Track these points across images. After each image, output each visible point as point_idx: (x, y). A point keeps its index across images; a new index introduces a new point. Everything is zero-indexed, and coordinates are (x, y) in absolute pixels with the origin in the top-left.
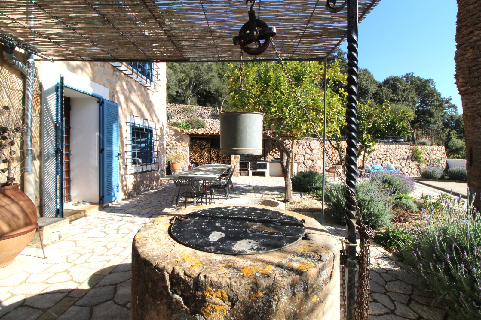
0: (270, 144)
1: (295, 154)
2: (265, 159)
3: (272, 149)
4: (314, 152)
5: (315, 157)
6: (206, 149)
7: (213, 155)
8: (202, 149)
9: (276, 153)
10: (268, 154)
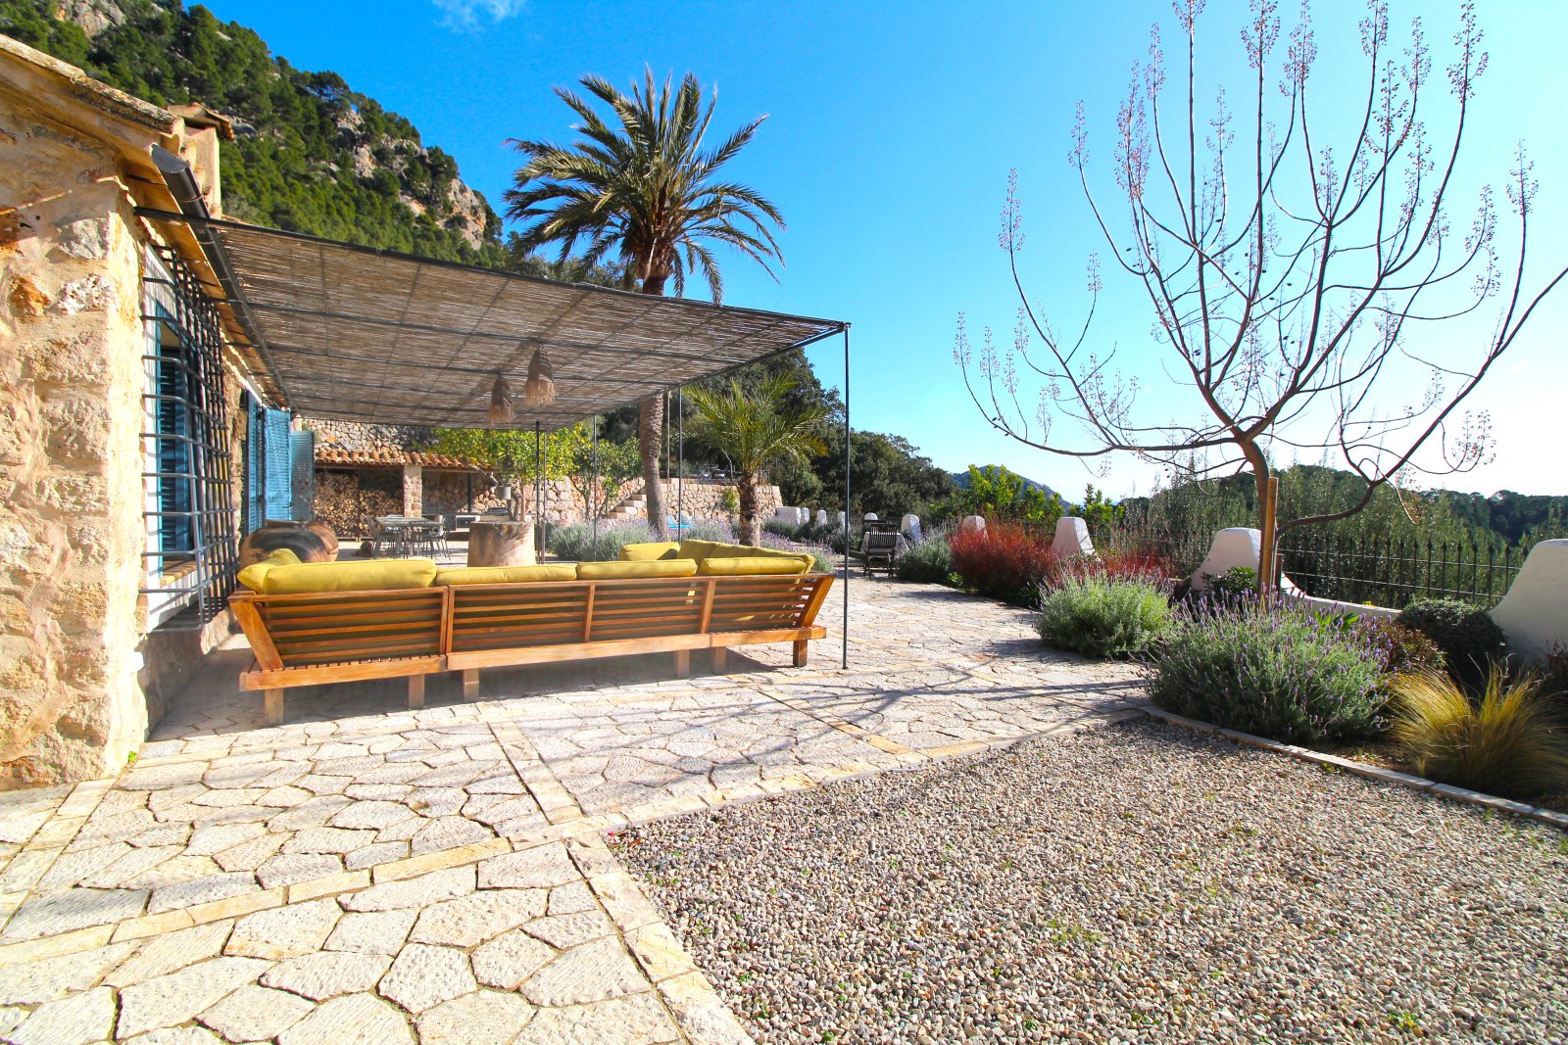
0: (479, 481)
1: (528, 501)
2: (469, 509)
3: (483, 491)
4: (562, 496)
5: (564, 505)
6: (348, 491)
7: (364, 503)
8: (339, 492)
9: (490, 499)
10: (476, 501)
